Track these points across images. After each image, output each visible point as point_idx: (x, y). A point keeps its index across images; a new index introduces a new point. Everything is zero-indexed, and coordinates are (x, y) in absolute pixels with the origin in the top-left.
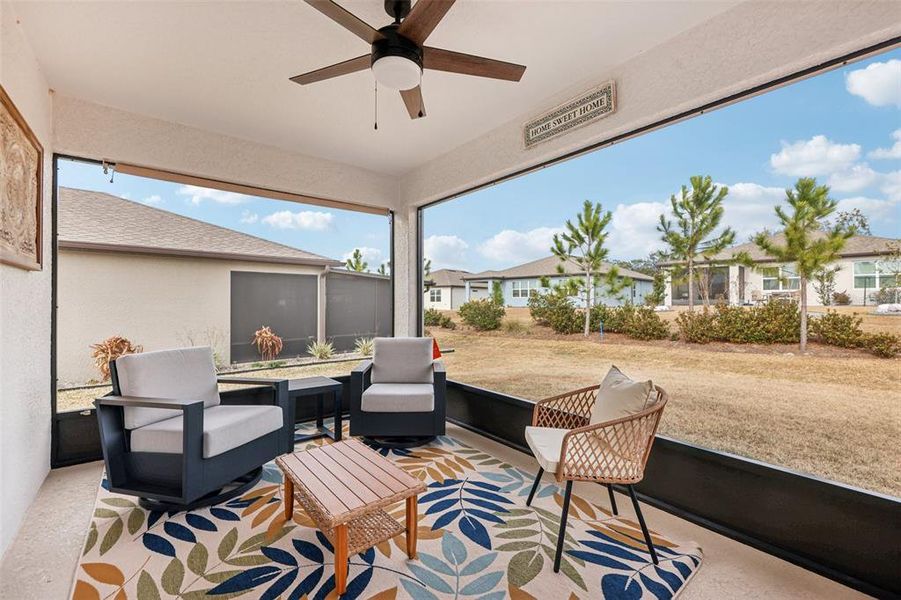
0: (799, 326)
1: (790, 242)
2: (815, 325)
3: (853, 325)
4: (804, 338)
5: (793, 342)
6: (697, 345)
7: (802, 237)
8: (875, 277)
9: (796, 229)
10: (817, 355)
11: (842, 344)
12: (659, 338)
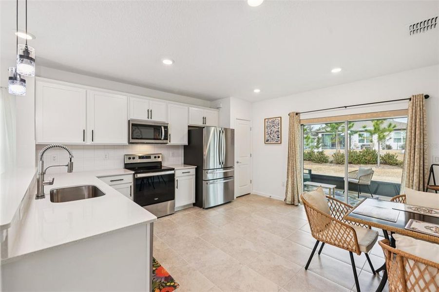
0: (377, 158)
1: (375, 129)
2: (382, 157)
3: (395, 158)
4: (379, 162)
5: (375, 164)
6: (340, 165)
7: (379, 127)
8: (401, 139)
9: (377, 124)
10: (383, 168)
11: (391, 164)
12: (326, 162)
